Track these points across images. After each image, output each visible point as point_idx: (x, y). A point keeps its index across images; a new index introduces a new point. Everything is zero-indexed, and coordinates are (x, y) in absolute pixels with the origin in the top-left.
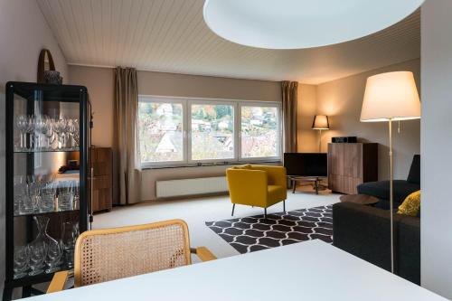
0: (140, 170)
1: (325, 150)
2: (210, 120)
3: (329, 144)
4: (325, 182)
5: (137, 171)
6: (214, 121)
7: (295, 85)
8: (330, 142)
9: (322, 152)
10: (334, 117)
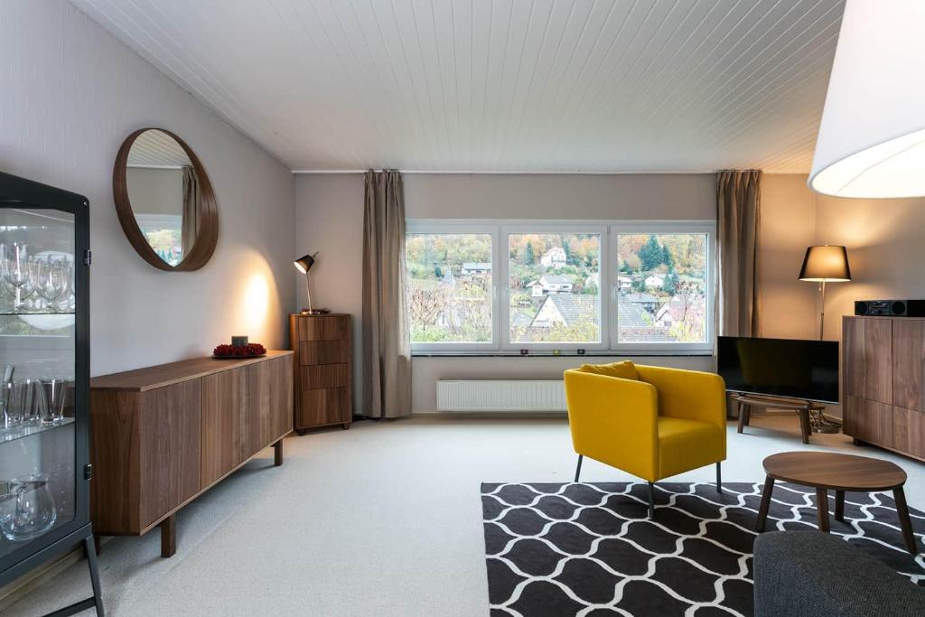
0: (409, 357)
1: (835, 333)
2: (630, 273)
3: (846, 319)
4: (834, 411)
5: (402, 358)
6: (638, 276)
7: (753, 178)
8: (851, 312)
9: (826, 338)
10: (863, 250)
